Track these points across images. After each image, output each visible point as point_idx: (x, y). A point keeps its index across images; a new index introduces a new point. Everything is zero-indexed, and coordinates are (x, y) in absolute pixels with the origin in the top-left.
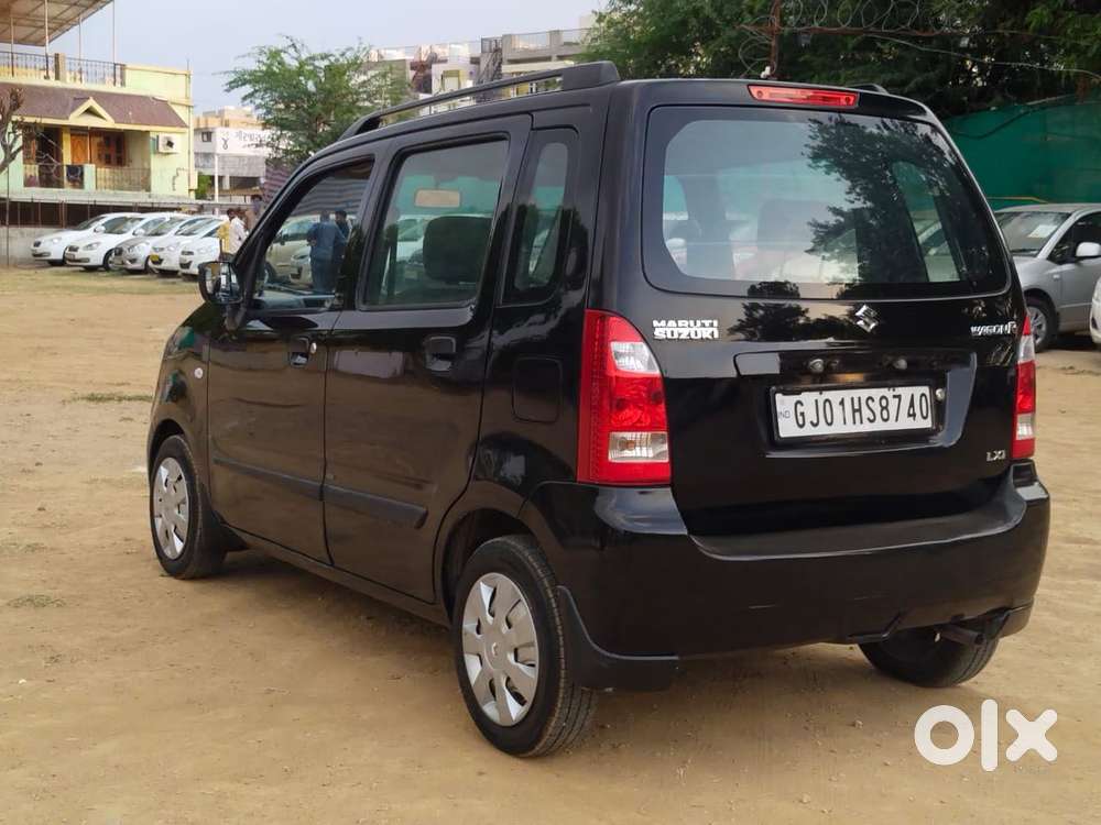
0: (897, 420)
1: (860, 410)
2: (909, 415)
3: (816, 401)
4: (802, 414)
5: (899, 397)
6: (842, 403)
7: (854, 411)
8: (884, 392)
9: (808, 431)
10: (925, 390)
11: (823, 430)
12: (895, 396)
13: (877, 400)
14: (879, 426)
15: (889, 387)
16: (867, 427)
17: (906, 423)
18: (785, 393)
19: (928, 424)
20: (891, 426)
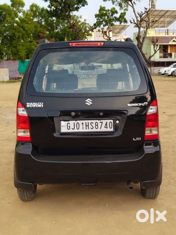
0: (101, 129)
1: (88, 126)
2: (105, 127)
3: (74, 123)
4: (69, 126)
5: (102, 123)
6: (83, 124)
7: (86, 126)
8: (97, 121)
9: (71, 131)
10: (112, 121)
11: (76, 130)
12: (100, 122)
13: (94, 123)
14: (94, 130)
15: (99, 120)
16: (90, 130)
17: (103, 129)
18: (64, 121)
19: (112, 130)
20: (99, 130)
